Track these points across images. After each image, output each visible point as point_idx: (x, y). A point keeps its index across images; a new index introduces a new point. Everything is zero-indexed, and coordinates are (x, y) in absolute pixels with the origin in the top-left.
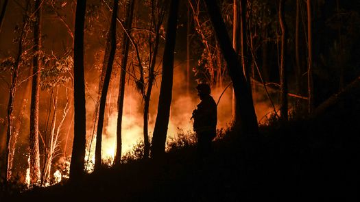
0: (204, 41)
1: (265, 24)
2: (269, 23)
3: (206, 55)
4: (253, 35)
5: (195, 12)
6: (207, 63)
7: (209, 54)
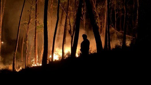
0: (97, 15)
1: (121, 8)
2: (122, 8)
3: (98, 20)
4: (116, 12)
5: (94, 4)
6: (98, 23)
7: (99, 20)
